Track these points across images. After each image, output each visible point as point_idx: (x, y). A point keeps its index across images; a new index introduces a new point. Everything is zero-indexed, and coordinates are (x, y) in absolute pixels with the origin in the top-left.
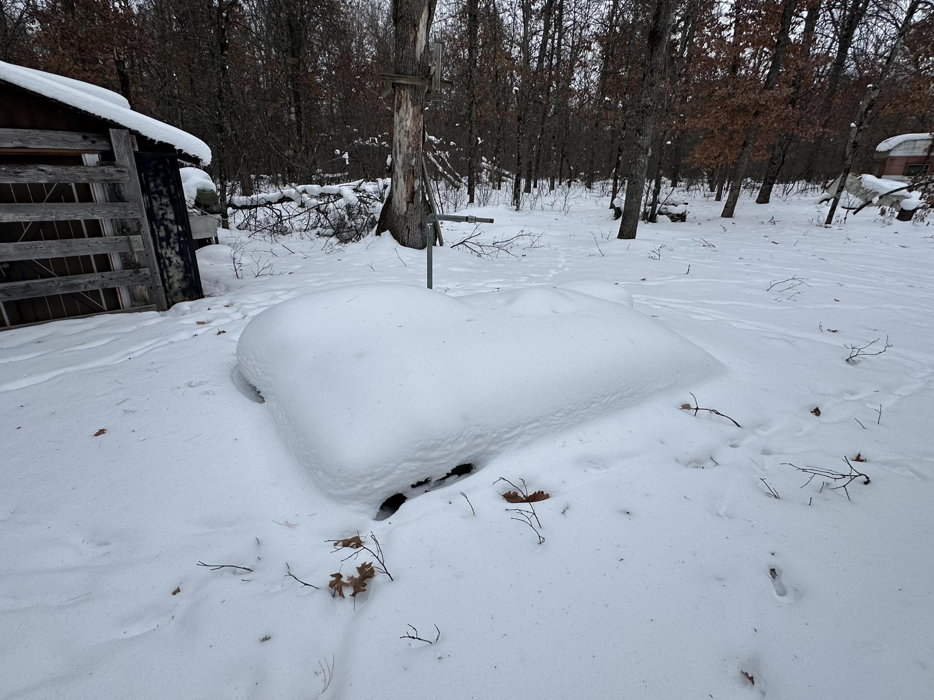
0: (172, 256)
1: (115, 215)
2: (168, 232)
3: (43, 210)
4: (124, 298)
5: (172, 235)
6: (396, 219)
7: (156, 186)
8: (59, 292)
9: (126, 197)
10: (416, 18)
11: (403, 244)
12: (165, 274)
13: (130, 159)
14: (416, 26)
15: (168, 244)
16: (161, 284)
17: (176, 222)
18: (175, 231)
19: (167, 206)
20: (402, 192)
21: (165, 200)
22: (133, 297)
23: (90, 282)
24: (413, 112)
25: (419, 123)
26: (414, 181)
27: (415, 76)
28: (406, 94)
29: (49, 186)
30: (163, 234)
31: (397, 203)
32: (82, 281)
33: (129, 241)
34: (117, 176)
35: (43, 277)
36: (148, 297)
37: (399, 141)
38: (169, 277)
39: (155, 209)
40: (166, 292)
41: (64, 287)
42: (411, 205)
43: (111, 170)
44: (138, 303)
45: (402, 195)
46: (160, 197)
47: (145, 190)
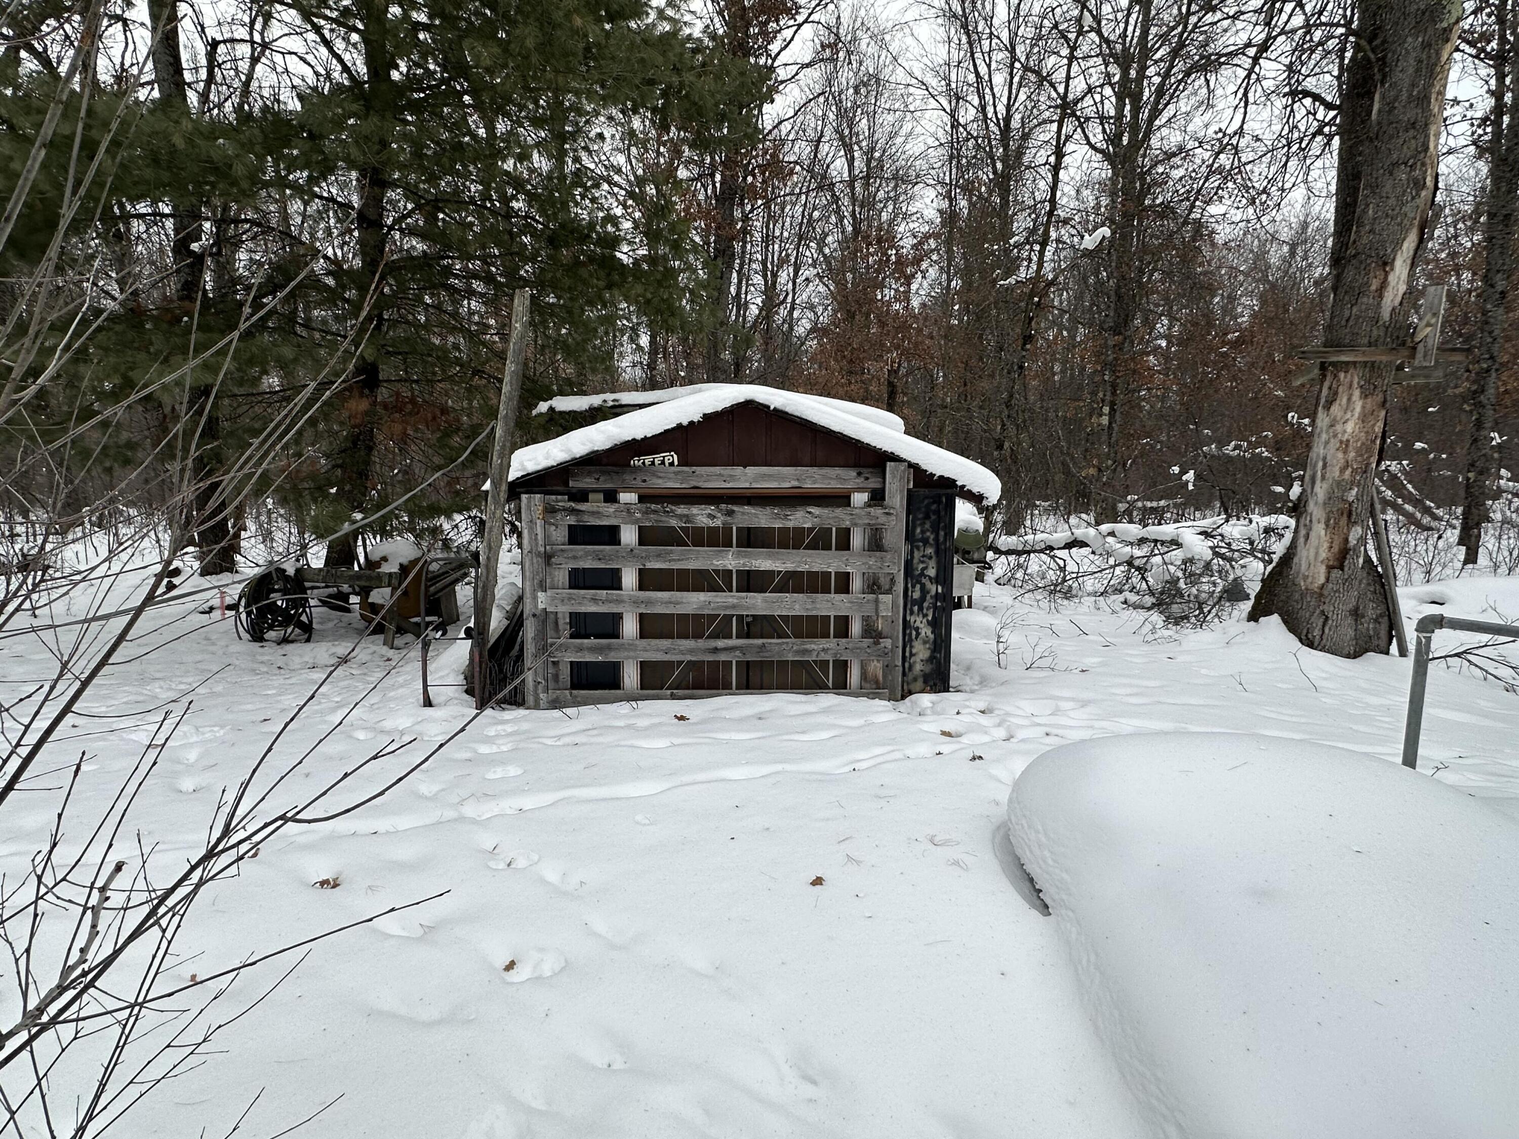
0: (921, 626)
1: (869, 568)
2: (924, 591)
3: (798, 559)
4: (854, 676)
5: (928, 597)
6: (1297, 596)
7: (923, 532)
8: (790, 657)
9: (886, 547)
10: (1389, 251)
11: (1311, 645)
12: (908, 649)
13: (902, 499)
14: (1386, 264)
15: (921, 609)
16: (900, 663)
17: (937, 580)
18: (933, 592)
19: (930, 558)
20: (1317, 548)
21: (930, 551)
22: (864, 676)
23: (823, 650)
24: (1363, 407)
25: (1374, 425)
26: (1349, 530)
27: (1376, 346)
28: (1352, 379)
29: (811, 530)
30: (917, 595)
31: (1304, 567)
32: (816, 647)
33: (877, 601)
34: (883, 519)
35: (779, 637)
36: (881, 679)
37: (1324, 459)
38: (912, 655)
39: (915, 561)
40: (904, 674)
41: (798, 652)
42: (1336, 573)
43: (877, 511)
44: (868, 685)
45: (1317, 554)
46: (925, 546)
47: (910, 536)
